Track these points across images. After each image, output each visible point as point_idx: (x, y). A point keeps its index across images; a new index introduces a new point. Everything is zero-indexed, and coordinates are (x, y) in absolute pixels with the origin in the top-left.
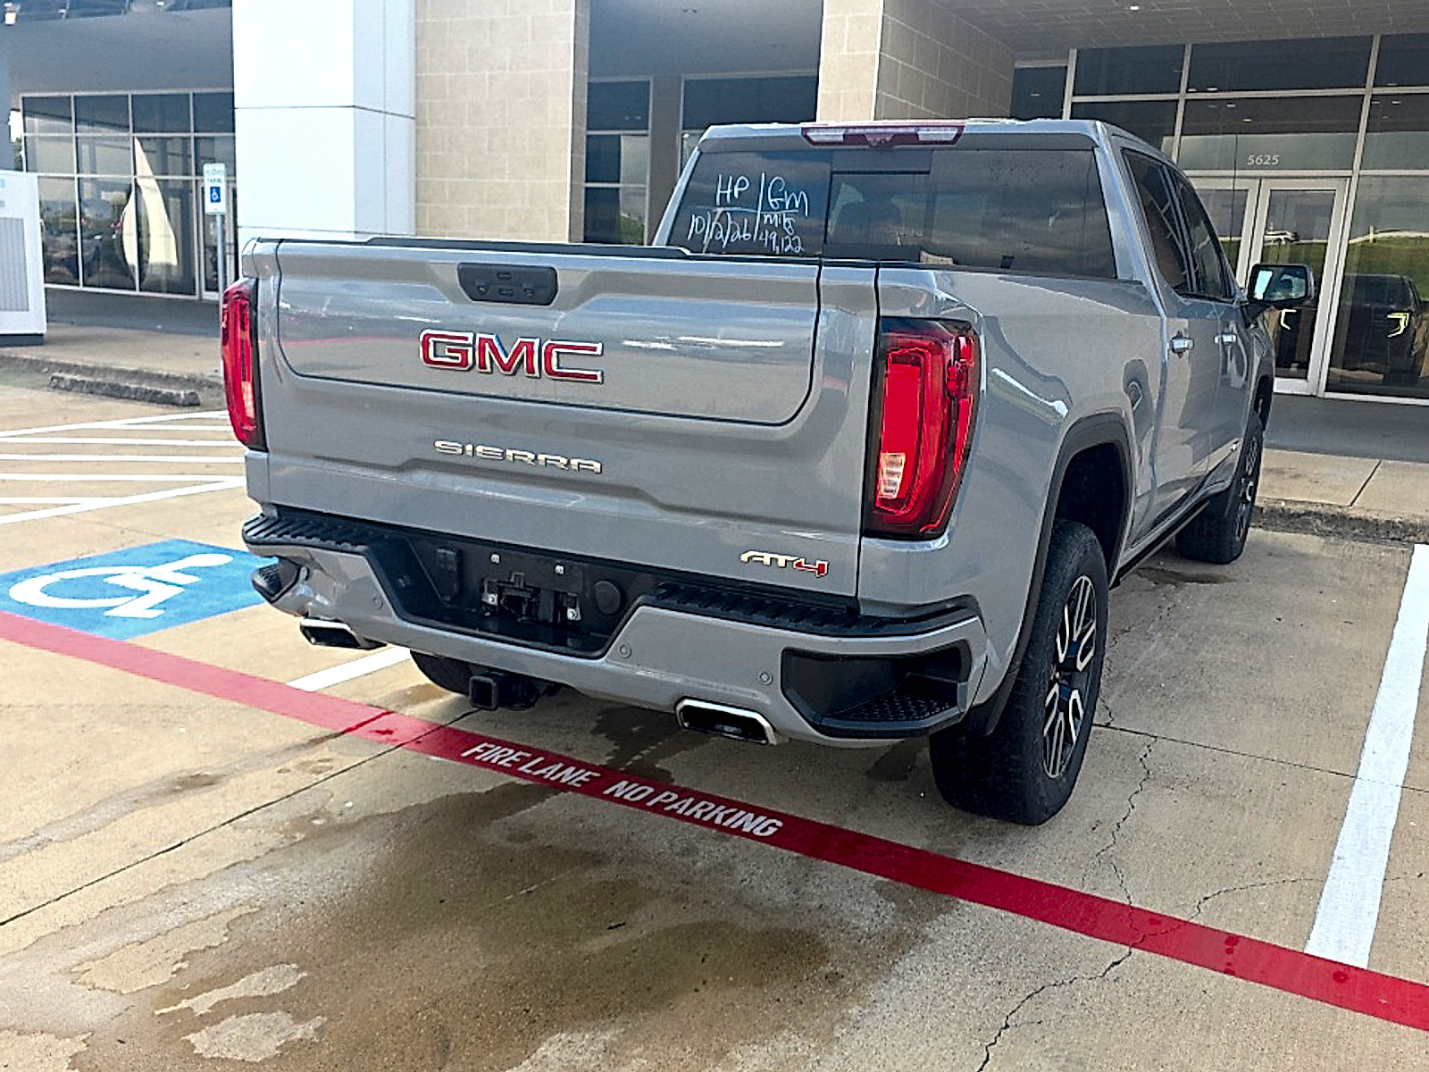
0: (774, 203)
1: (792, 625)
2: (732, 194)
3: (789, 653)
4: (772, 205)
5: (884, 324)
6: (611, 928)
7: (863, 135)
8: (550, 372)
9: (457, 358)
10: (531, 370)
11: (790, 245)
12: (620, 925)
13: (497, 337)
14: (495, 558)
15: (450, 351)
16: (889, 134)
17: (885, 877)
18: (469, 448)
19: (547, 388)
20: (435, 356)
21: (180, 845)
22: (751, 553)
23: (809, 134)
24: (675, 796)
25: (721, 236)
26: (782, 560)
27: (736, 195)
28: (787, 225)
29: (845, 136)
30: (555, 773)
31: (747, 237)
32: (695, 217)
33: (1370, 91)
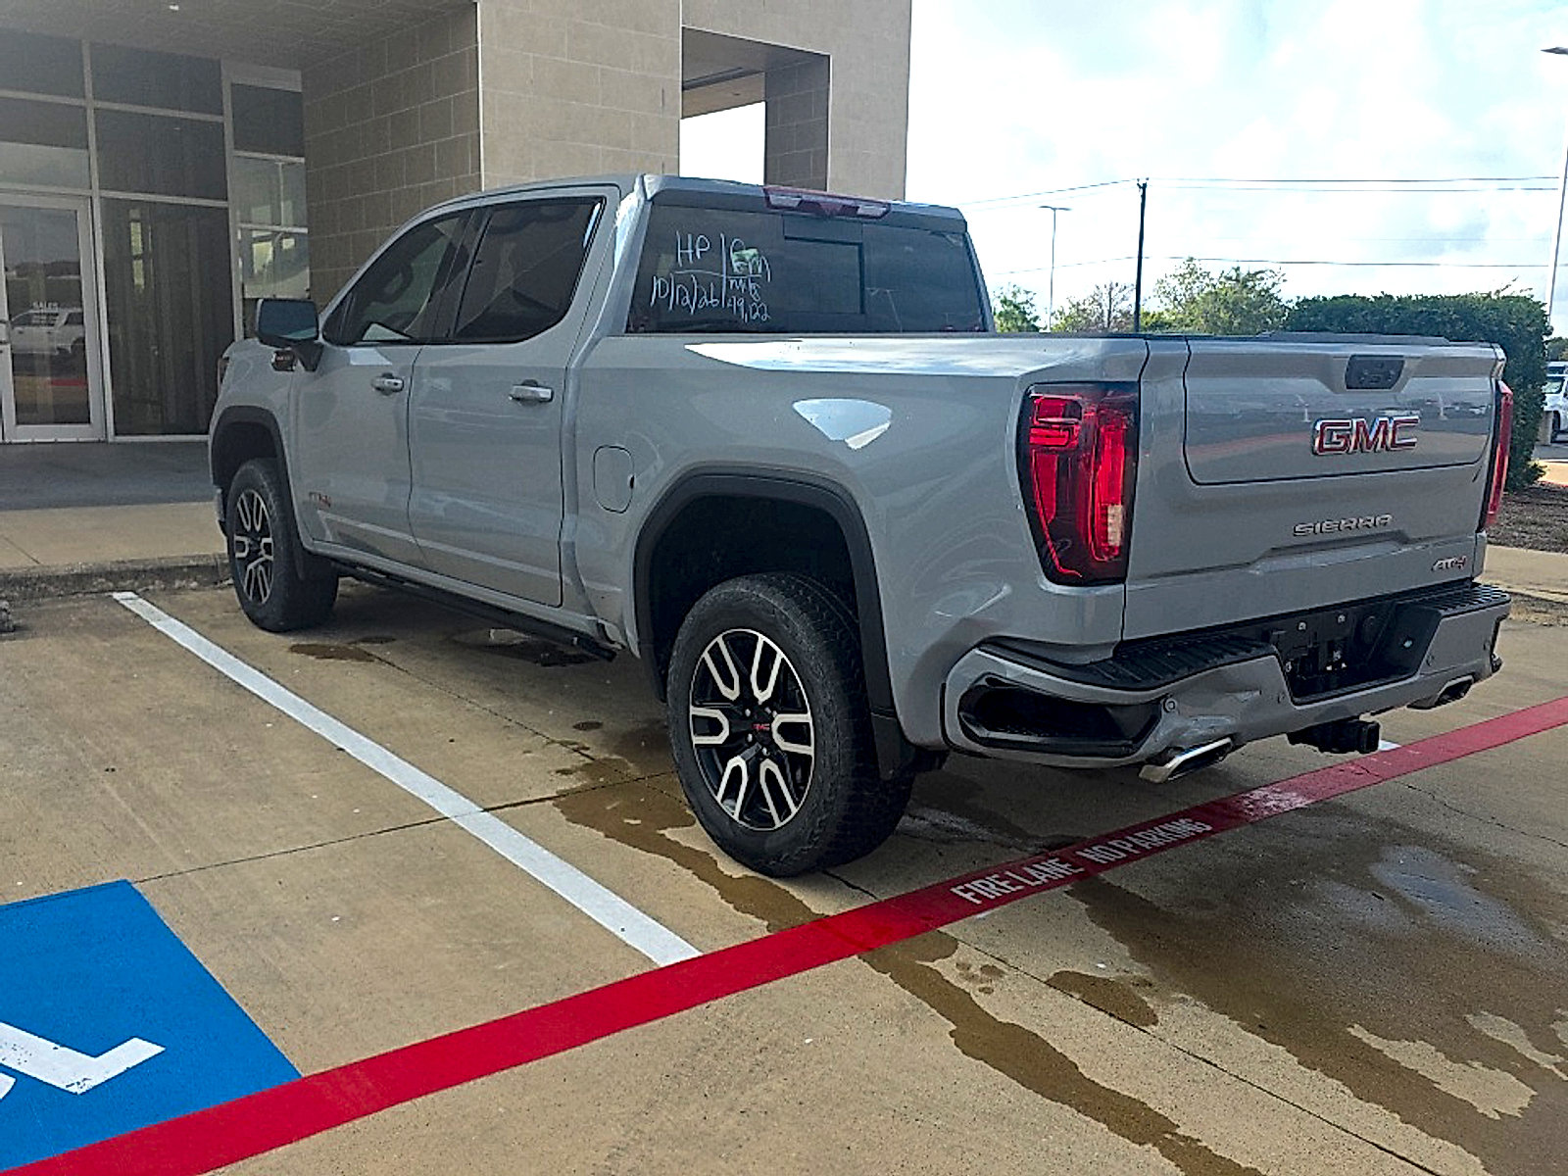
0: (737, 267)
2: (694, 253)
4: (737, 271)
9: (1339, 443)
11: (757, 313)
13: (1367, 420)
14: (1303, 626)
15: (1337, 436)
20: (1326, 443)
22: (1438, 562)
23: (773, 196)
25: (688, 301)
26: (1450, 563)
27: (698, 256)
28: (753, 290)
29: (801, 202)
30: (1046, 873)
31: (715, 303)
32: (657, 279)
33: (91, 104)
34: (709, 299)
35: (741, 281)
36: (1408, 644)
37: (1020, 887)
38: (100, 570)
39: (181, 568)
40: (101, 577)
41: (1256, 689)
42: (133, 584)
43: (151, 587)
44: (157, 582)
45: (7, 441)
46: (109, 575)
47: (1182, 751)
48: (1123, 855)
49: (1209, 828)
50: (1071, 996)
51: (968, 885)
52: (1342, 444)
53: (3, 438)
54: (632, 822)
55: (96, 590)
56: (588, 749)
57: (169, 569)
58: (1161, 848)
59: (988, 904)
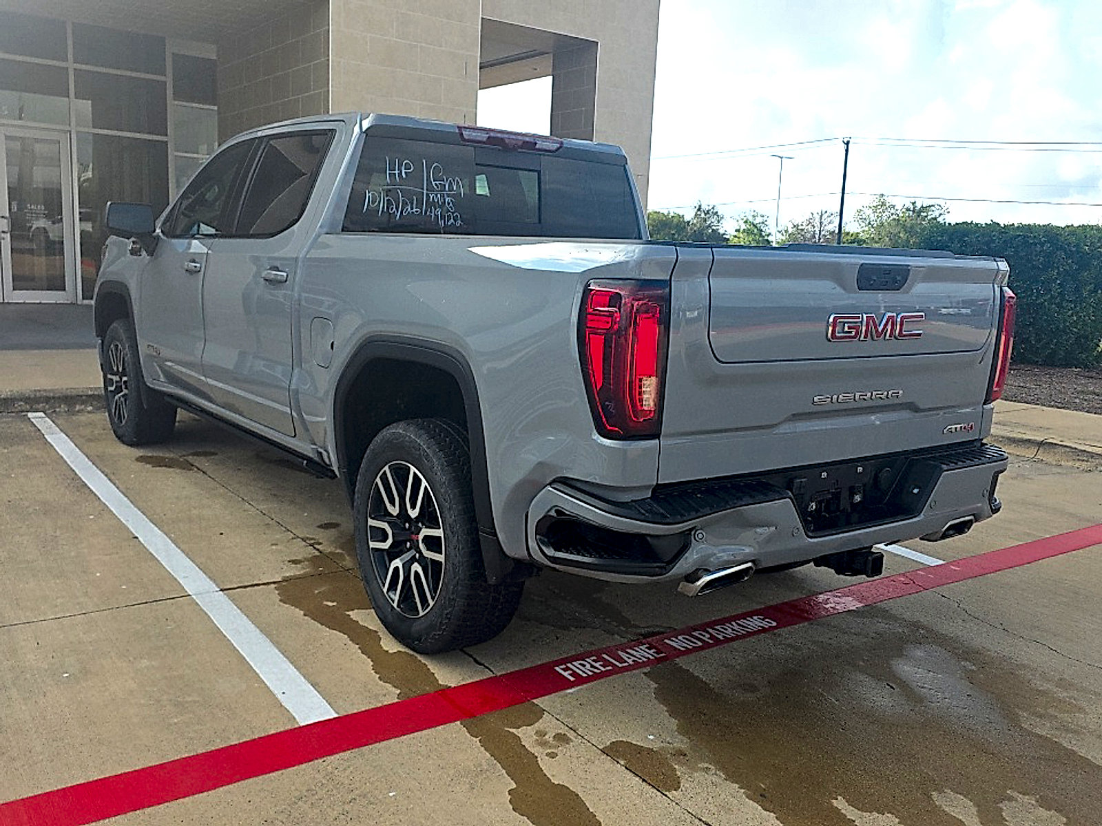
0: (436, 184)
3: (996, 475)
4: (435, 187)
7: (504, 138)
9: (851, 332)
11: (452, 220)
15: (849, 327)
16: (520, 140)
23: (464, 133)
24: (702, 633)
25: (394, 209)
26: (959, 427)
27: (404, 176)
28: (449, 204)
29: (489, 137)
30: (635, 656)
31: (417, 211)
32: (369, 192)
33: (71, 65)
34: (412, 209)
35: (439, 195)
36: (916, 491)
37: (610, 668)
38: (22, 397)
39: (81, 396)
40: (21, 400)
41: (773, 526)
42: (44, 407)
43: (58, 410)
44: (62, 406)
45: (6, 301)
46: (27, 400)
47: (709, 572)
48: (700, 644)
49: (775, 624)
50: (618, 762)
51: (569, 665)
52: (853, 333)
53: (3, 300)
54: (330, 604)
55: (16, 410)
56: (320, 544)
57: (72, 397)
58: (732, 639)
59: (580, 680)
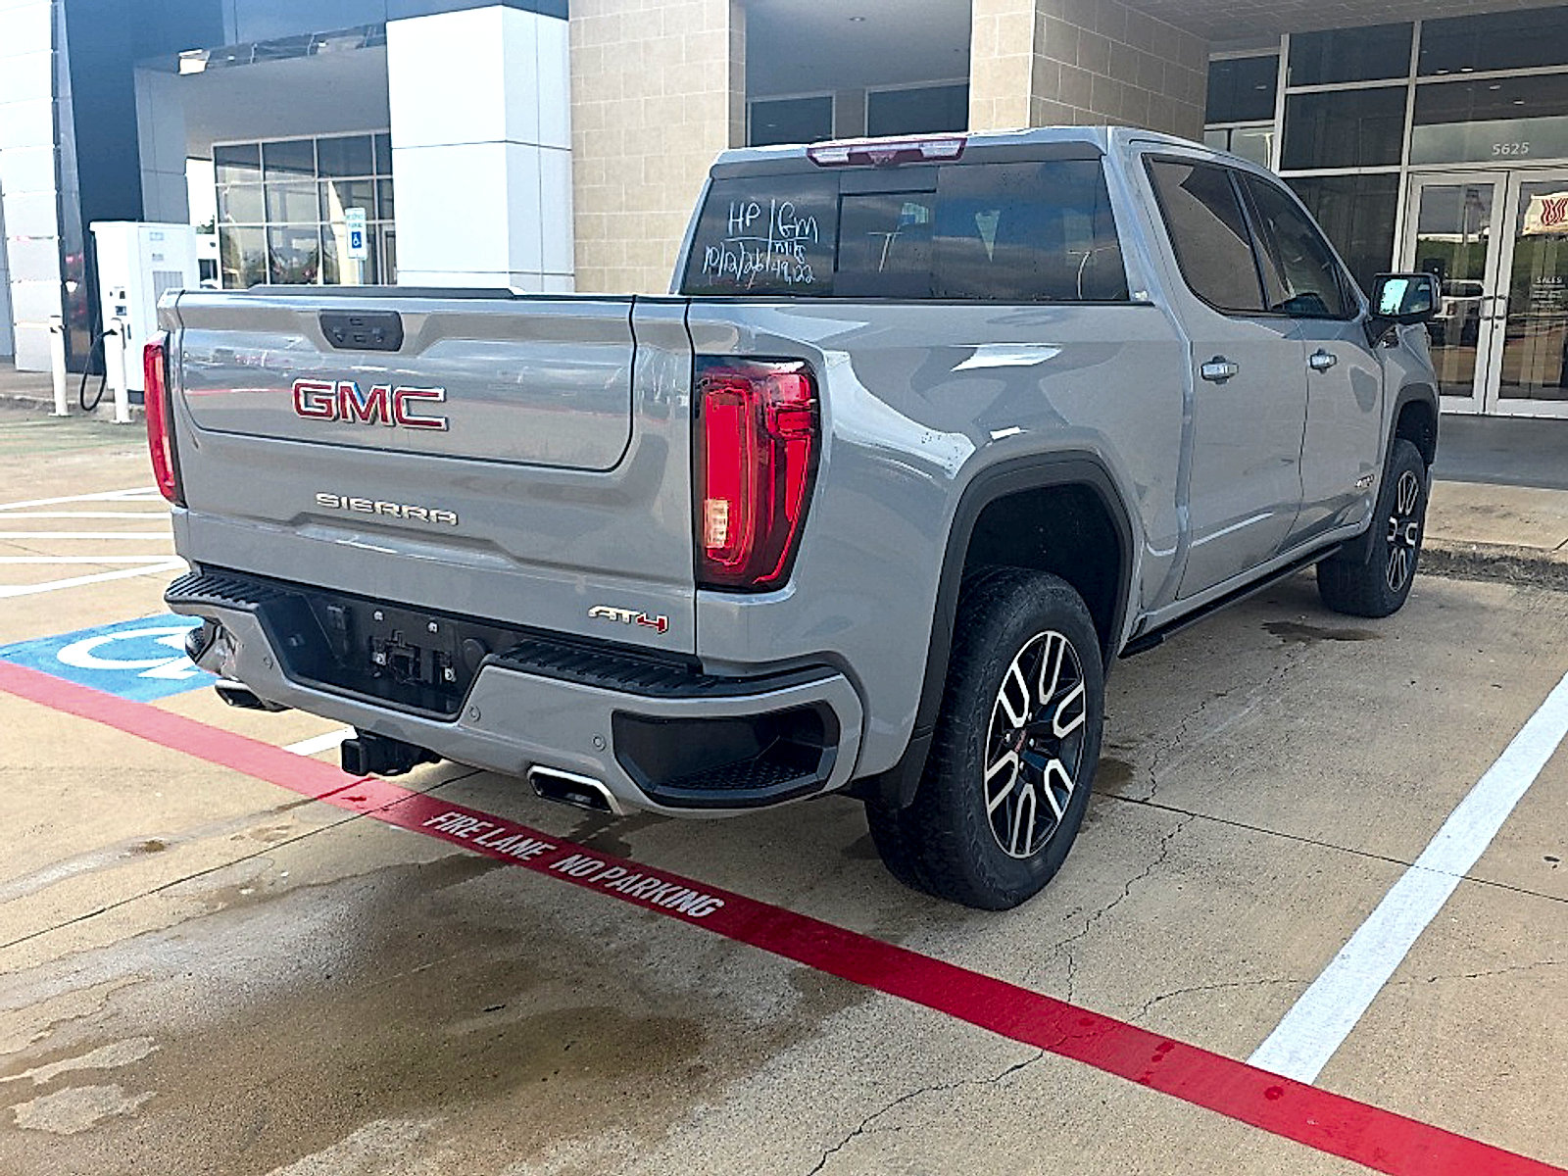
0: (784, 230)
1: (619, 686)
2: (744, 222)
3: (619, 716)
4: (783, 234)
5: (700, 362)
6: (488, 1010)
7: (866, 153)
8: (403, 421)
9: (324, 408)
10: (385, 419)
11: (801, 275)
12: (498, 1008)
13: (356, 385)
14: (378, 615)
15: (317, 400)
16: (890, 151)
17: (807, 964)
18: (344, 500)
19: (402, 437)
20: (306, 406)
21: (102, 911)
22: (597, 609)
23: (814, 155)
24: (623, 872)
25: (735, 267)
26: (626, 614)
27: (748, 223)
28: (797, 252)
29: (850, 155)
30: (510, 845)
31: (759, 267)
34: (754, 264)
35: (786, 244)
